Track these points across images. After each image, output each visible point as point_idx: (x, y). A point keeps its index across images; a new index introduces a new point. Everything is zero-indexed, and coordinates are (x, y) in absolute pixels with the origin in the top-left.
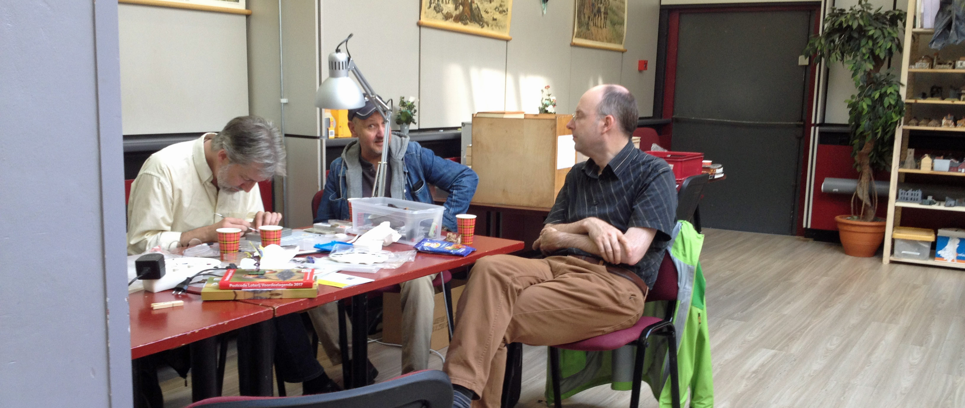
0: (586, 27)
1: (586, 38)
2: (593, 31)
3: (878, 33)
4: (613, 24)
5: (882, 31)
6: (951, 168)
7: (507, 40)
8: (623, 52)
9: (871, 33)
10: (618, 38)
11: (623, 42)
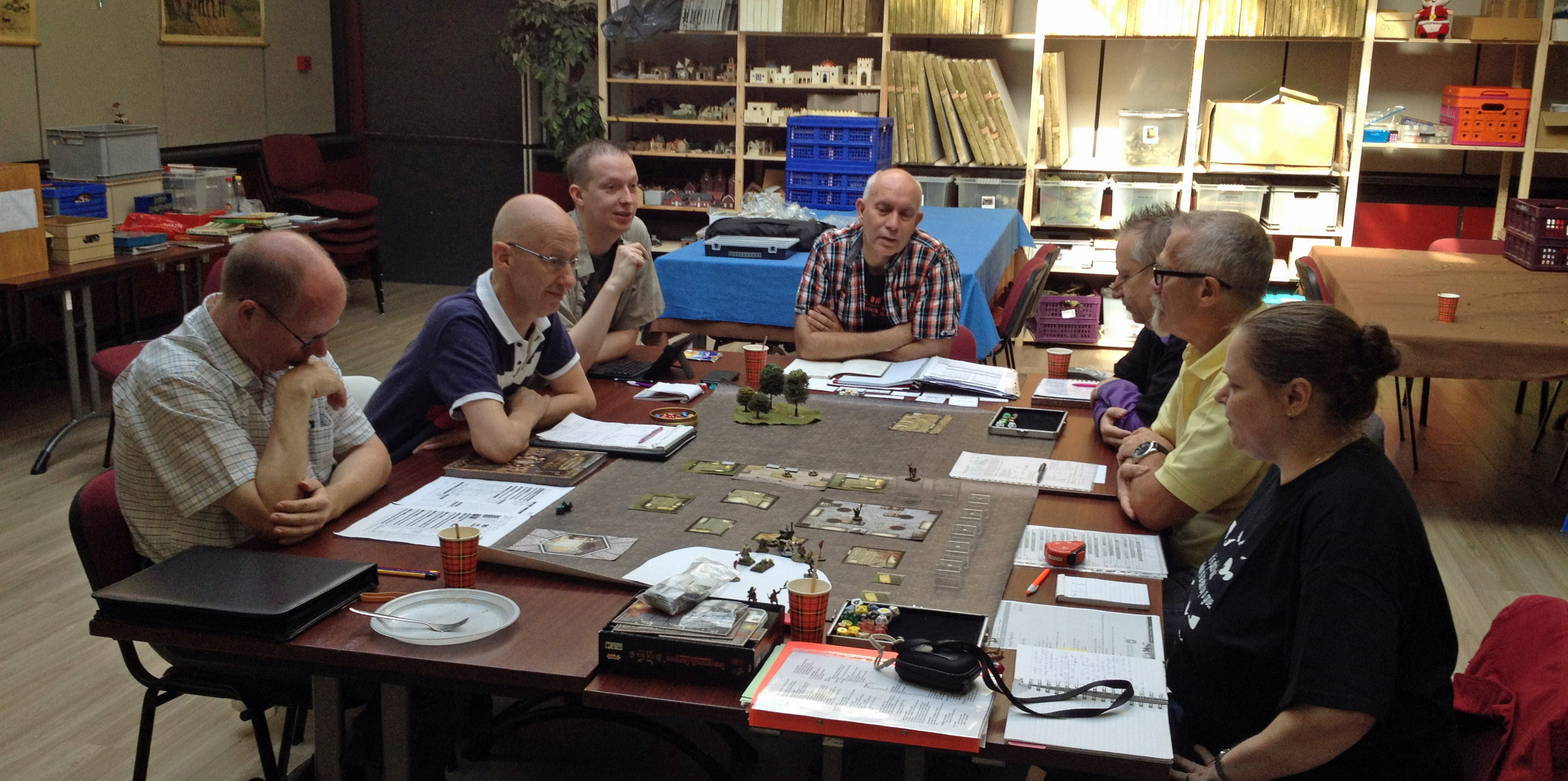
0: (184, 17)
1: (186, 32)
2: (200, 23)
3: (567, 33)
4: (238, 9)
5: (572, 29)
6: (665, 201)
7: (34, 47)
8: (263, 47)
9: (557, 32)
10: (253, 28)
11: (263, 32)
